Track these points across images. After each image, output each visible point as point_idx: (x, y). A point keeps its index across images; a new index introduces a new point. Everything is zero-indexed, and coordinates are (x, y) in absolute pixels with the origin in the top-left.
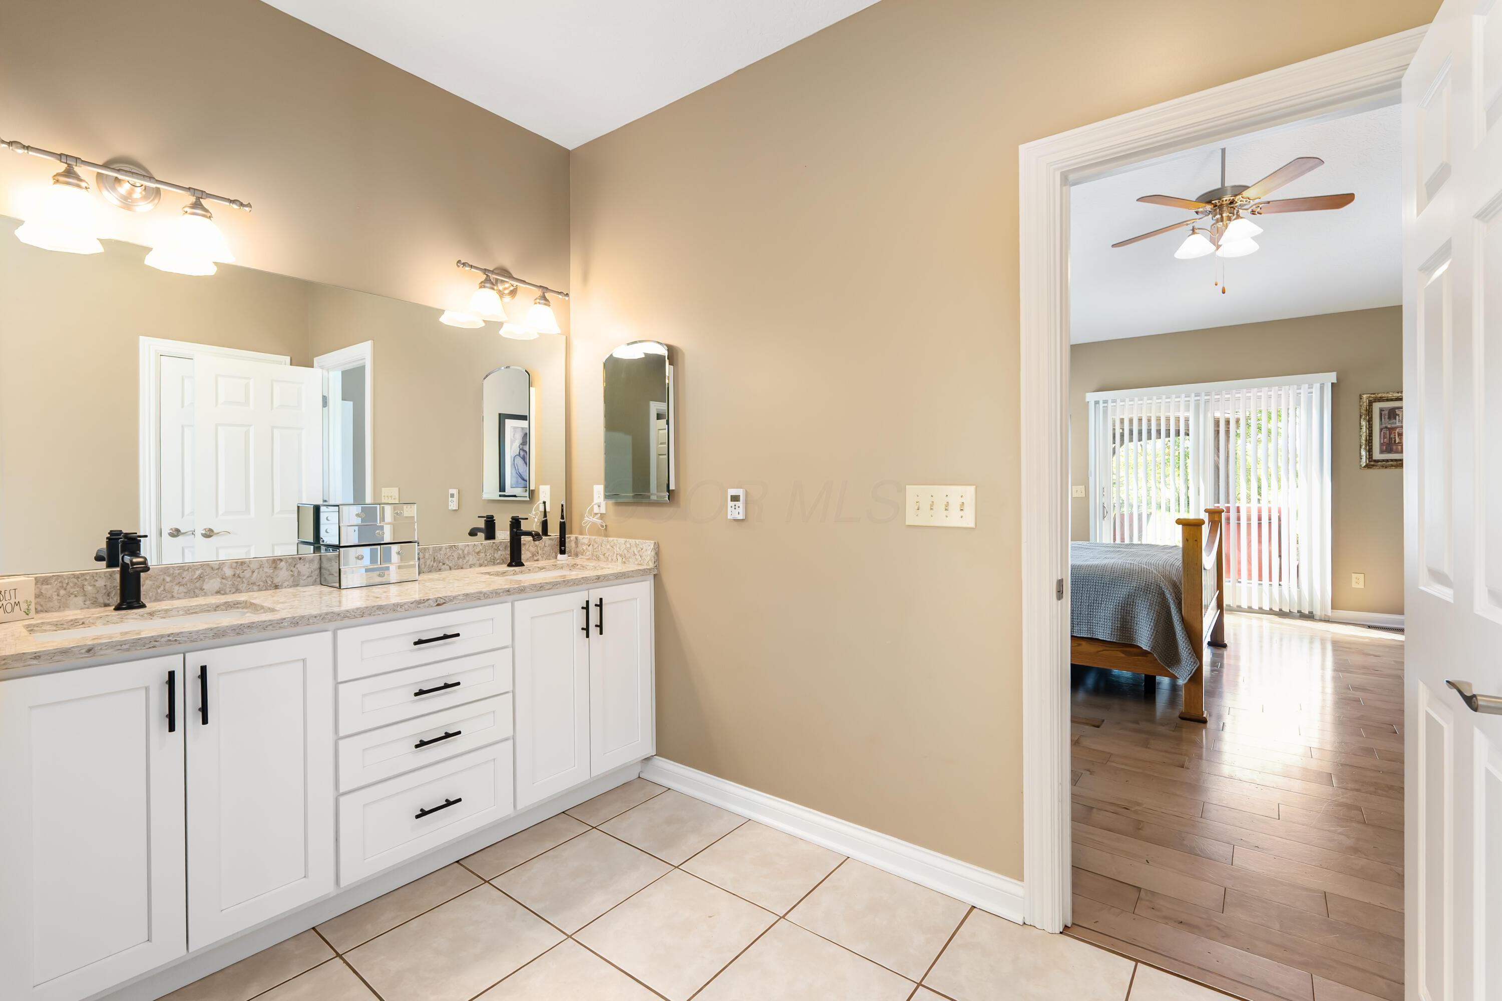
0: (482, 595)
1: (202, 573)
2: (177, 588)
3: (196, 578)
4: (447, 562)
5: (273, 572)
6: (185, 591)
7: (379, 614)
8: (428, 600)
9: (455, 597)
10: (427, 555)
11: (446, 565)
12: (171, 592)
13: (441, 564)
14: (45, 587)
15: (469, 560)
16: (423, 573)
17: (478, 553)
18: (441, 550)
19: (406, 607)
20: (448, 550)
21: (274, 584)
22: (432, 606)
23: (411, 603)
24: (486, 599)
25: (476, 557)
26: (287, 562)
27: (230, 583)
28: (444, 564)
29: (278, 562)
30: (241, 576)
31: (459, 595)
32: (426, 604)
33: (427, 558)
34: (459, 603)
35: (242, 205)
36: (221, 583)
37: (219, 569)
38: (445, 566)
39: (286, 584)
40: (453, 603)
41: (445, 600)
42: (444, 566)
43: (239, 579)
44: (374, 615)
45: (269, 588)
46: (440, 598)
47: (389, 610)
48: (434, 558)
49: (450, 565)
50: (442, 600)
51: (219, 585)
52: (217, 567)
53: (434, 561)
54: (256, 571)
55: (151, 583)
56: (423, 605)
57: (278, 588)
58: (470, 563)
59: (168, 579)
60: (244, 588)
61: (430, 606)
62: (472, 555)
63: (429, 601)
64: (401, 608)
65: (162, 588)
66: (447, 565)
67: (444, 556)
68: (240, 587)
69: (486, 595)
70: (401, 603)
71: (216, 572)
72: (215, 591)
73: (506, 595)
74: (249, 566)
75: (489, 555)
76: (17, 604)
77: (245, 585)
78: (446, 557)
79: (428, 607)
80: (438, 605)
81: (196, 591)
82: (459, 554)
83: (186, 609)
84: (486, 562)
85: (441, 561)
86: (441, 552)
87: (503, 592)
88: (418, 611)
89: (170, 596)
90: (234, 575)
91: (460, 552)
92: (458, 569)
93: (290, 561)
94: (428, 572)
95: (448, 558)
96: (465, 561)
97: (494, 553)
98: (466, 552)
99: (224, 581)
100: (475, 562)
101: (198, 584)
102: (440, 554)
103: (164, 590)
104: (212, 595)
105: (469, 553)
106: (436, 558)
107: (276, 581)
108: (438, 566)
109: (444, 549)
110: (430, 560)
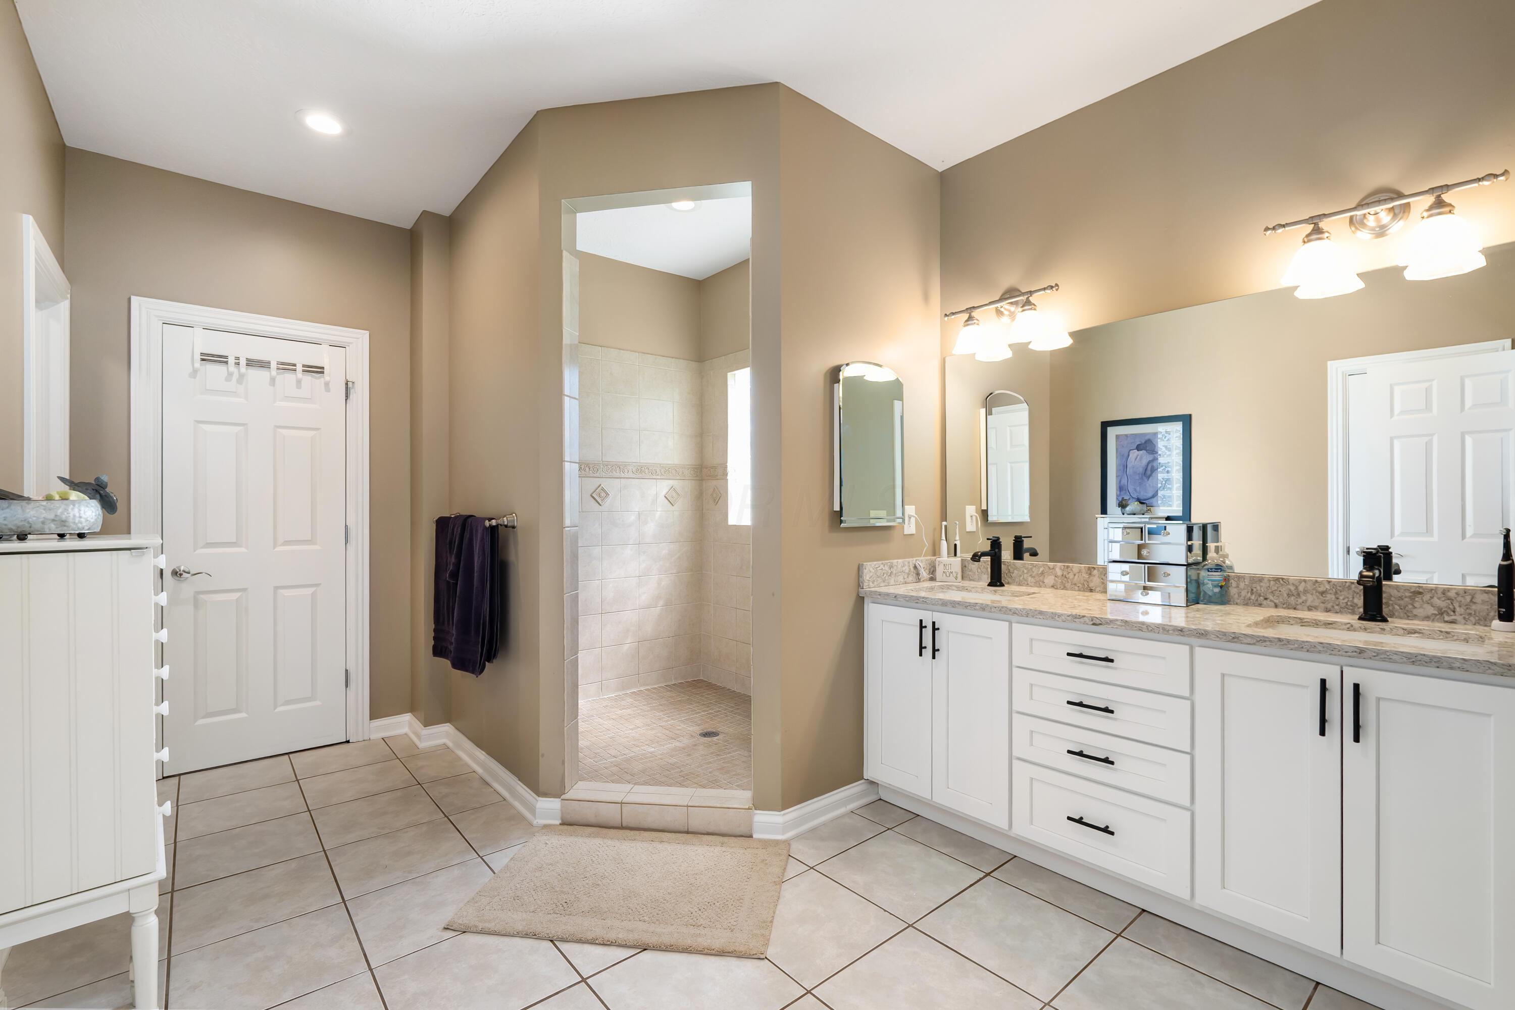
0: (1145, 627)
1: (1043, 571)
2: (1030, 578)
3: (1040, 574)
4: (1271, 597)
5: (1089, 577)
6: (1034, 581)
7: (1040, 618)
8: (1084, 616)
9: (1112, 621)
10: (1242, 585)
11: (1269, 600)
12: (1026, 580)
13: (1261, 598)
14: (973, 566)
15: (1306, 601)
16: (1237, 604)
17: (1322, 593)
18: (1261, 582)
19: (1063, 618)
20: (1272, 583)
21: (1090, 587)
22: (1087, 624)
23: (1068, 616)
24: (1149, 632)
25: (1318, 598)
26: (1098, 571)
27: (1060, 581)
28: (1266, 599)
29: (1092, 570)
30: (1067, 577)
31: (1117, 620)
32: (1082, 620)
33: (1243, 588)
34: (1117, 628)
35: (1052, 287)
36: (1055, 579)
37: (1053, 569)
38: (1268, 602)
39: (1098, 589)
40: (1109, 626)
41: (1101, 621)
42: (1265, 601)
43: (1065, 579)
44: (1036, 618)
45: (1086, 590)
46: (1096, 618)
47: (1048, 617)
48: (1252, 590)
49: (1277, 601)
50: (1097, 620)
51: (1053, 581)
52: (1052, 568)
53: (1252, 593)
54: (1077, 575)
55: (1017, 572)
56: (1079, 620)
57: (1092, 592)
58: (1308, 604)
59: (1025, 571)
60: (1069, 586)
61: (1085, 623)
62: (1312, 594)
63: (1085, 618)
64: (1058, 617)
65: (1022, 577)
66: (1271, 601)
67: (1266, 590)
68: (1066, 585)
69: (1150, 629)
70: (1059, 613)
71: (1051, 571)
72: (1051, 585)
73: (1178, 635)
74: (1072, 570)
75: (1344, 599)
76: (952, 573)
77: (1070, 584)
78: (1270, 591)
79: (1084, 624)
80: (1094, 624)
81: (1040, 583)
82: (1290, 590)
83: (1012, 592)
84: (1336, 607)
85: (1262, 594)
86: (1262, 584)
87: (1174, 630)
88: (1073, 625)
89: (1026, 583)
90: (1063, 575)
91: (1292, 588)
92: (1289, 608)
93: (1101, 570)
94: (1244, 605)
95: (1272, 592)
96: (1300, 601)
97: (1353, 598)
98: (1301, 588)
99: (1056, 579)
100: (1317, 604)
101: (1041, 578)
102: (1261, 587)
103: (1023, 578)
104: (1049, 588)
105: (1306, 592)
106: (1255, 590)
107: (1091, 585)
108: (1257, 600)
109: (1266, 581)
110: (1246, 591)
